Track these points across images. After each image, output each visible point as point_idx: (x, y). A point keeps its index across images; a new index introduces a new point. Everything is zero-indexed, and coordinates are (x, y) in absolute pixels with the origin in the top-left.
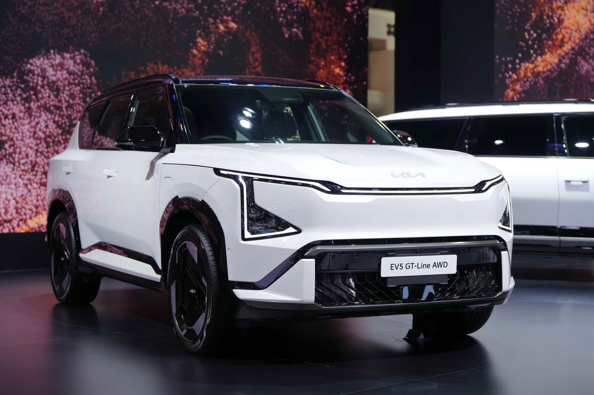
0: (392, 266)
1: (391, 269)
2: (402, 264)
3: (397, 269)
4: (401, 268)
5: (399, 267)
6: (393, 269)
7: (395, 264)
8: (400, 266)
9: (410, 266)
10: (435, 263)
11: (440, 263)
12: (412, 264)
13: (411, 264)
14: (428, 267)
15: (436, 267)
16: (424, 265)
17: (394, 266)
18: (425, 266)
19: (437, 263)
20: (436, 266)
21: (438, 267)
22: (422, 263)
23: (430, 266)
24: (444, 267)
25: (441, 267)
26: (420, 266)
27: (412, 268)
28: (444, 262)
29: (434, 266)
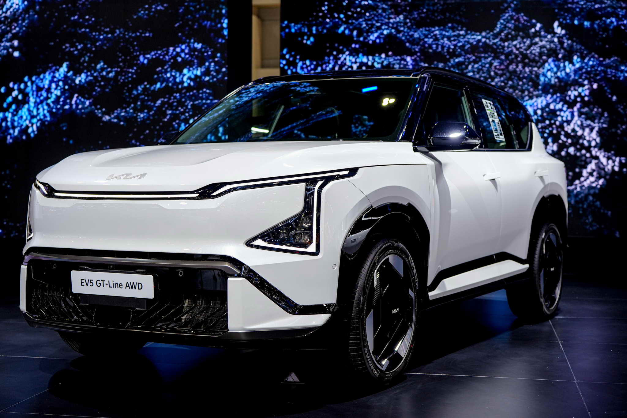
0: (82, 281)
1: (82, 285)
2: (92, 280)
3: (87, 285)
4: (92, 284)
5: (89, 284)
6: (84, 285)
7: (85, 280)
8: (91, 283)
9: (100, 284)
10: (127, 283)
11: (133, 283)
12: (103, 281)
13: (101, 281)
14: (121, 287)
15: (130, 288)
16: (115, 284)
17: (84, 281)
18: (117, 285)
19: (130, 283)
20: (129, 286)
21: (132, 288)
22: (113, 281)
23: (122, 286)
24: (139, 289)
25: (135, 288)
26: (111, 285)
27: (103, 286)
28: (138, 283)
29: (126, 286)
